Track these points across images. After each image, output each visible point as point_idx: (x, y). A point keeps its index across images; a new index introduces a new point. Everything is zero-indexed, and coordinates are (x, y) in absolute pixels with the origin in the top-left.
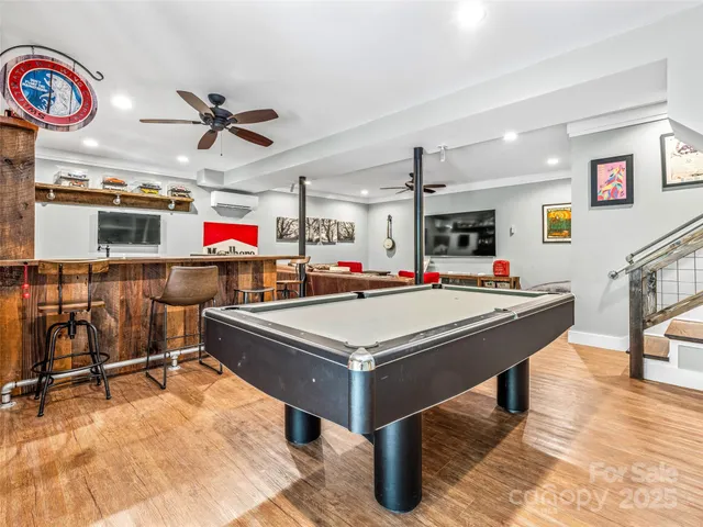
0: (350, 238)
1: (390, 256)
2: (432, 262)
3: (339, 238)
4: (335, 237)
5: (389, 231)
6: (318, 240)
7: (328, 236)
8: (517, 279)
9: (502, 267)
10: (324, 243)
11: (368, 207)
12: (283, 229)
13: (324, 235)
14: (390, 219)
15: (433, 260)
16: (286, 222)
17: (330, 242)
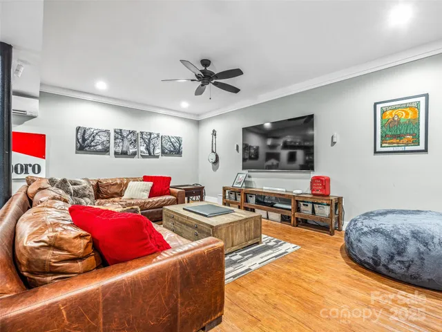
0: (178, 152)
1: (215, 169)
2: (249, 177)
3: (163, 153)
4: (158, 151)
5: (213, 144)
6: (134, 154)
7: (148, 149)
8: (339, 200)
9: (321, 184)
10: (143, 157)
11: (198, 123)
12: (84, 140)
13: (143, 148)
14: (214, 133)
15: (251, 174)
16: (88, 132)
17: (151, 155)
